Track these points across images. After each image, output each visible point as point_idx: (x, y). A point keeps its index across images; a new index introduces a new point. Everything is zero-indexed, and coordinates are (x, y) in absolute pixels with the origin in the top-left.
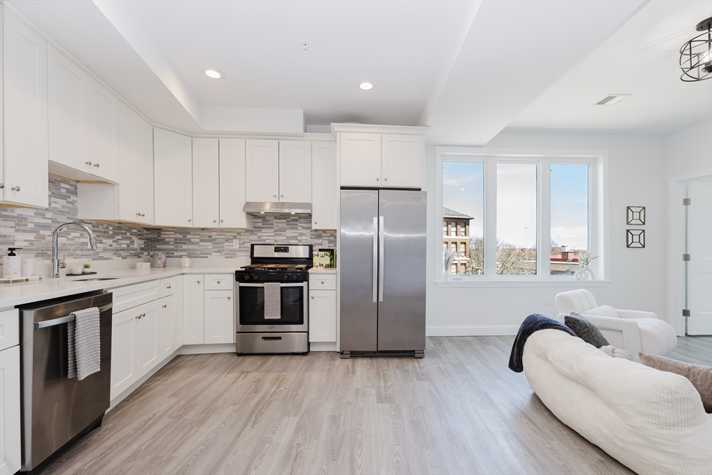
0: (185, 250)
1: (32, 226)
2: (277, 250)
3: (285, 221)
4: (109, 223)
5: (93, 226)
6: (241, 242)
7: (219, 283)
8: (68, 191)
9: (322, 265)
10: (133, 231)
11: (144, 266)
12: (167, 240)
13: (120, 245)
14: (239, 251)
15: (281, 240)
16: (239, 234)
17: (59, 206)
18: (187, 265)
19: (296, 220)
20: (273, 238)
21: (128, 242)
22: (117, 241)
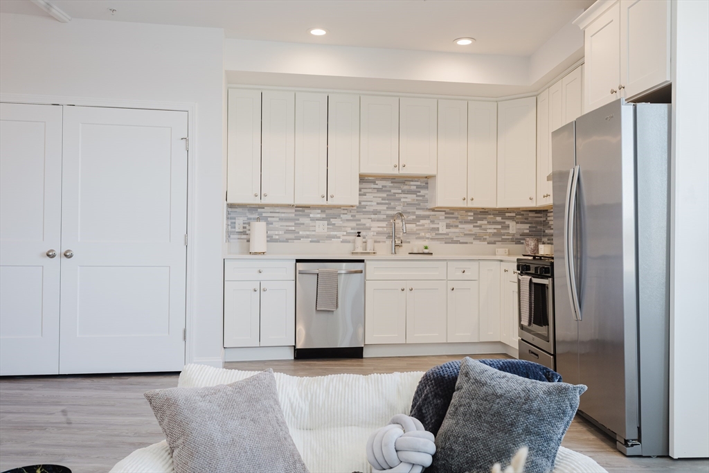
5: (446, 214)
7: (514, 273)
8: (418, 187)
10: (507, 214)
17: (408, 200)
21: (500, 227)
22: (480, 226)
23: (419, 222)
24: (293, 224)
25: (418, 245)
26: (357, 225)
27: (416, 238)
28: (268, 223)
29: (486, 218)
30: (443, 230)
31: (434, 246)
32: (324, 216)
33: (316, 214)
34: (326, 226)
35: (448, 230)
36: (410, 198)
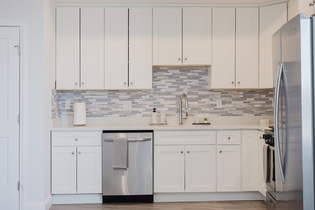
5: (222, 93)
8: (200, 74)
10: (270, 93)
13: (252, 105)
17: (192, 84)
21: (264, 102)
22: (249, 102)
23: (201, 100)
24: (106, 103)
25: (199, 117)
26: (154, 103)
27: (199, 112)
28: (88, 103)
29: (253, 96)
30: (219, 105)
31: (213, 118)
32: (129, 97)
33: (123, 96)
34: (131, 105)
35: (224, 106)
36: (195, 82)
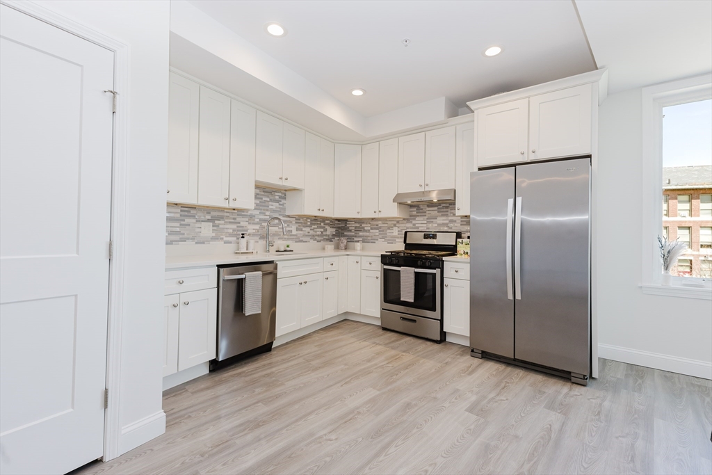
0: (360, 236)
1: (258, 220)
2: (426, 237)
3: (436, 208)
4: (308, 217)
5: (296, 219)
6: (399, 230)
7: (370, 264)
8: (280, 197)
9: (467, 253)
10: (327, 222)
11: (330, 247)
12: (350, 228)
13: (316, 232)
14: (398, 238)
15: (432, 228)
16: (398, 222)
17: (274, 207)
18: (359, 248)
19: (447, 207)
20: (425, 225)
21: (322, 230)
22: (313, 230)
24: (178, 225)
26: (237, 227)
27: (280, 239)
29: (316, 224)
30: (294, 232)
32: (209, 217)
34: (211, 228)
35: (297, 232)
36: (274, 206)
